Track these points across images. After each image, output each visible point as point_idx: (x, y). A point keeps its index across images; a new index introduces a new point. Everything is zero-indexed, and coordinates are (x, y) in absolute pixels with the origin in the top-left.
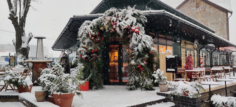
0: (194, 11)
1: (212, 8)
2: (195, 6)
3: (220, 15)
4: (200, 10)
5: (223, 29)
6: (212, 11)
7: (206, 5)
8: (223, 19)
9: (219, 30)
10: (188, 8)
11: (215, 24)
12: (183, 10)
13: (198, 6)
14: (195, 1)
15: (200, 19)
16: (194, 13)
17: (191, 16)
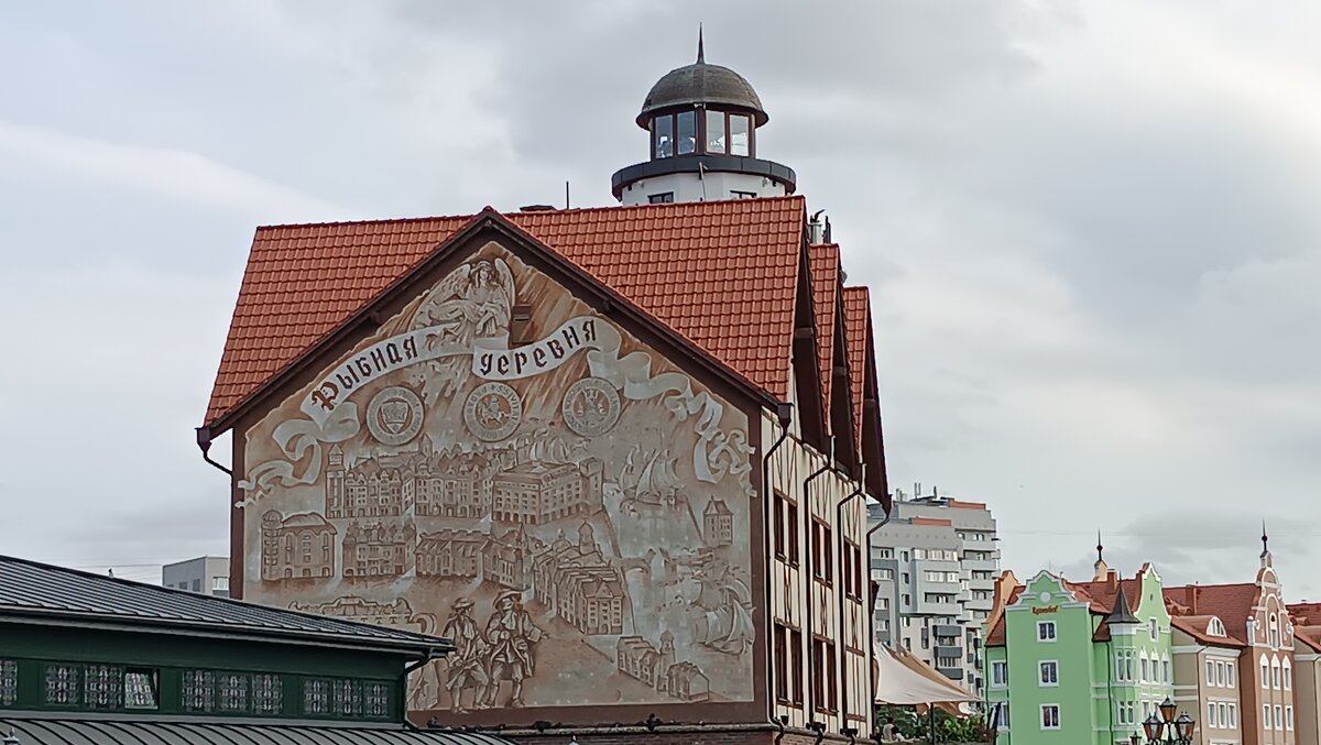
0: (494, 374)
1: (643, 359)
2: (506, 325)
3: (704, 428)
4: (543, 365)
5: (722, 554)
6: (638, 385)
7: (592, 322)
8: (723, 462)
9: (691, 565)
10: (446, 332)
11: (662, 501)
12: (402, 354)
13: (529, 325)
14: (501, 278)
15: (546, 449)
16: (495, 391)
17: (470, 417)
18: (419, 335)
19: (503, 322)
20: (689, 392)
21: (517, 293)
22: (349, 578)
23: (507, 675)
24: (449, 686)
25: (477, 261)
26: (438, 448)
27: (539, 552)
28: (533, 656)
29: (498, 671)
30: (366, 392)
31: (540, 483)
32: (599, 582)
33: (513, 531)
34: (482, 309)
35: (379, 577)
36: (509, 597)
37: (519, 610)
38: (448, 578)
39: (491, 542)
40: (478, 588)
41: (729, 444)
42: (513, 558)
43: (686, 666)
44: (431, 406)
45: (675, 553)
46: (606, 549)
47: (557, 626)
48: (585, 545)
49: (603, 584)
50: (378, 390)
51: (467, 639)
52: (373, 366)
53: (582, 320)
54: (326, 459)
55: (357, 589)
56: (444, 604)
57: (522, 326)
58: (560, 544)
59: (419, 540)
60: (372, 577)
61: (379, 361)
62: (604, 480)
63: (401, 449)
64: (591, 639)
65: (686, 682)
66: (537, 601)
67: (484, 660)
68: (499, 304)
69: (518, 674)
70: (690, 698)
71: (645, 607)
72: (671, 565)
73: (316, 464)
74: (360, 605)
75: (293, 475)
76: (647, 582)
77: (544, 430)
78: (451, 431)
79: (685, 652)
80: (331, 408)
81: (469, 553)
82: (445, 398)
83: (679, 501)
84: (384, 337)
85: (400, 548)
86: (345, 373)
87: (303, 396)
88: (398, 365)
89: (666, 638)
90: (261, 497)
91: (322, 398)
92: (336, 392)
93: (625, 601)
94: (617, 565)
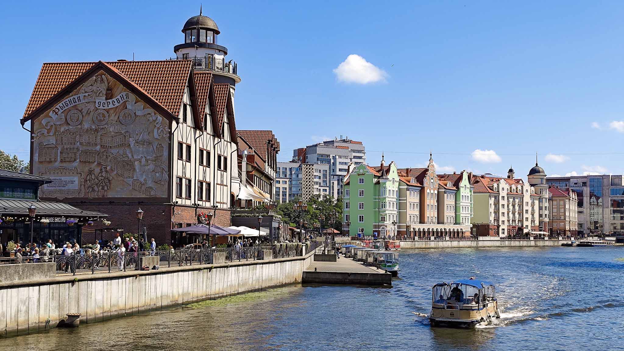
0: (101, 107)
1: (141, 104)
2: (105, 94)
3: (157, 124)
4: (114, 105)
5: (160, 158)
6: (140, 111)
7: (128, 94)
8: (162, 133)
9: (152, 161)
10: (89, 95)
11: (145, 143)
12: (77, 101)
13: (111, 94)
14: (104, 81)
15: (115, 128)
16: (102, 112)
17: (95, 119)
18: (81, 96)
19: (104, 92)
20: (153, 114)
21: (108, 84)
22: (62, 161)
23: (103, 189)
24: (88, 191)
25: (97, 76)
26: (86, 127)
27: (112, 156)
28: (110, 184)
29: (100, 188)
30: (67, 111)
31: (113, 137)
32: (128, 164)
33: (105, 150)
34: (98, 89)
35: (70, 162)
36: (104, 168)
37: (107, 172)
38: (88, 162)
39: (99, 154)
40: (96, 165)
41: (163, 128)
42: (105, 157)
43: (151, 188)
44: (84, 115)
45: (148, 157)
46: (130, 155)
47: (117, 176)
48: (125, 154)
49: (129, 165)
50: (70, 110)
51: (92, 179)
52: (69, 104)
53: (125, 93)
54: (56, 129)
55: (64, 165)
56: (87, 169)
57: (109, 95)
58: (118, 154)
59: (80, 152)
60: (68, 161)
61: (71, 103)
62: (130, 137)
63: (76, 127)
64: (125, 180)
65: (150, 192)
66: (112, 170)
67: (97, 184)
68: (103, 88)
69: (106, 188)
70: (151, 196)
71: (140, 172)
72: (147, 160)
73: (53, 130)
74: (64, 169)
75: (47, 133)
76: (141, 165)
77: (114, 123)
78: (89, 122)
79: (150, 184)
80: (57, 115)
81: (94, 155)
82: (88, 113)
83: (150, 143)
84: (72, 96)
85: (75, 154)
86: (61, 105)
87: (50, 111)
88: (76, 104)
89: (145, 180)
90: (38, 138)
91: (55, 112)
92: (59, 111)
93: (134, 170)
94: (132, 160)
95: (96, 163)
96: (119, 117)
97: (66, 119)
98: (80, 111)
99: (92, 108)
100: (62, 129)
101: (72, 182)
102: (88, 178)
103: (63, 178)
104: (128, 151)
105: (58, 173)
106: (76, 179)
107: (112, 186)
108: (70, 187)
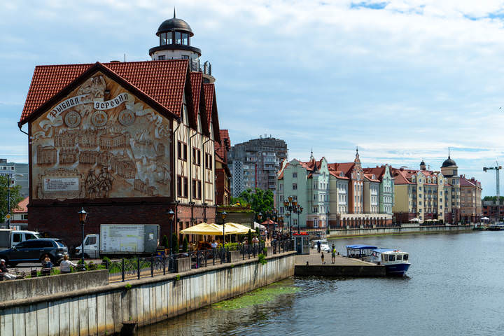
0: (100, 108)
1: (141, 105)
2: (103, 95)
3: (157, 124)
4: (113, 106)
5: (162, 158)
6: (140, 112)
7: (127, 94)
8: (163, 133)
9: (154, 161)
10: (87, 97)
11: (146, 144)
12: (74, 102)
13: (109, 95)
14: (102, 82)
15: (114, 129)
16: (100, 113)
17: (93, 120)
18: (79, 97)
19: (103, 93)
20: (153, 114)
21: (106, 85)
22: (61, 163)
23: (104, 189)
24: (89, 192)
25: (95, 77)
26: (85, 128)
27: (113, 157)
28: (111, 184)
29: (102, 189)
30: (64, 113)
31: (113, 138)
32: (129, 165)
33: (105, 151)
34: (96, 90)
35: (69, 163)
36: (104, 169)
37: (107, 172)
38: (88, 163)
39: (99, 154)
40: (96, 166)
41: (164, 128)
42: (105, 158)
43: (153, 187)
44: (83, 117)
45: (150, 157)
46: (131, 156)
47: (118, 177)
48: (125, 155)
50: (68, 112)
51: (93, 180)
52: (66, 106)
53: (124, 94)
54: (54, 131)
55: (63, 166)
58: (118, 155)
59: (80, 153)
60: (67, 163)
61: (68, 104)
62: (130, 138)
63: (75, 129)
64: (127, 180)
65: (152, 191)
67: (98, 185)
68: (101, 89)
69: (107, 189)
70: (153, 196)
71: (142, 172)
72: (148, 160)
73: (51, 133)
74: (64, 170)
75: (45, 135)
76: (142, 166)
77: (113, 124)
78: (88, 124)
79: (152, 183)
80: (55, 117)
81: (93, 157)
82: (87, 115)
83: (151, 144)
84: (69, 98)
85: (74, 155)
86: (59, 107)
87: (47, 114)
88: (73, 105)
89: (147, 180)
90: (37, 141)
91: (53, 114)
92: (56, 112)
93: (136, 170)
94: (134, 160)
95: (96, 164)
96: (118, 119)
97: (64, 122)
98: (79, 113)
99: (90, 110)
100: (61, 131)
101: (73, 183)
102: (89, 179)
103: (63, 180)
104: (129, 152)
105: (57, 175)
106: (76, 180)
107: (113, 187)
108: (71, 188)
